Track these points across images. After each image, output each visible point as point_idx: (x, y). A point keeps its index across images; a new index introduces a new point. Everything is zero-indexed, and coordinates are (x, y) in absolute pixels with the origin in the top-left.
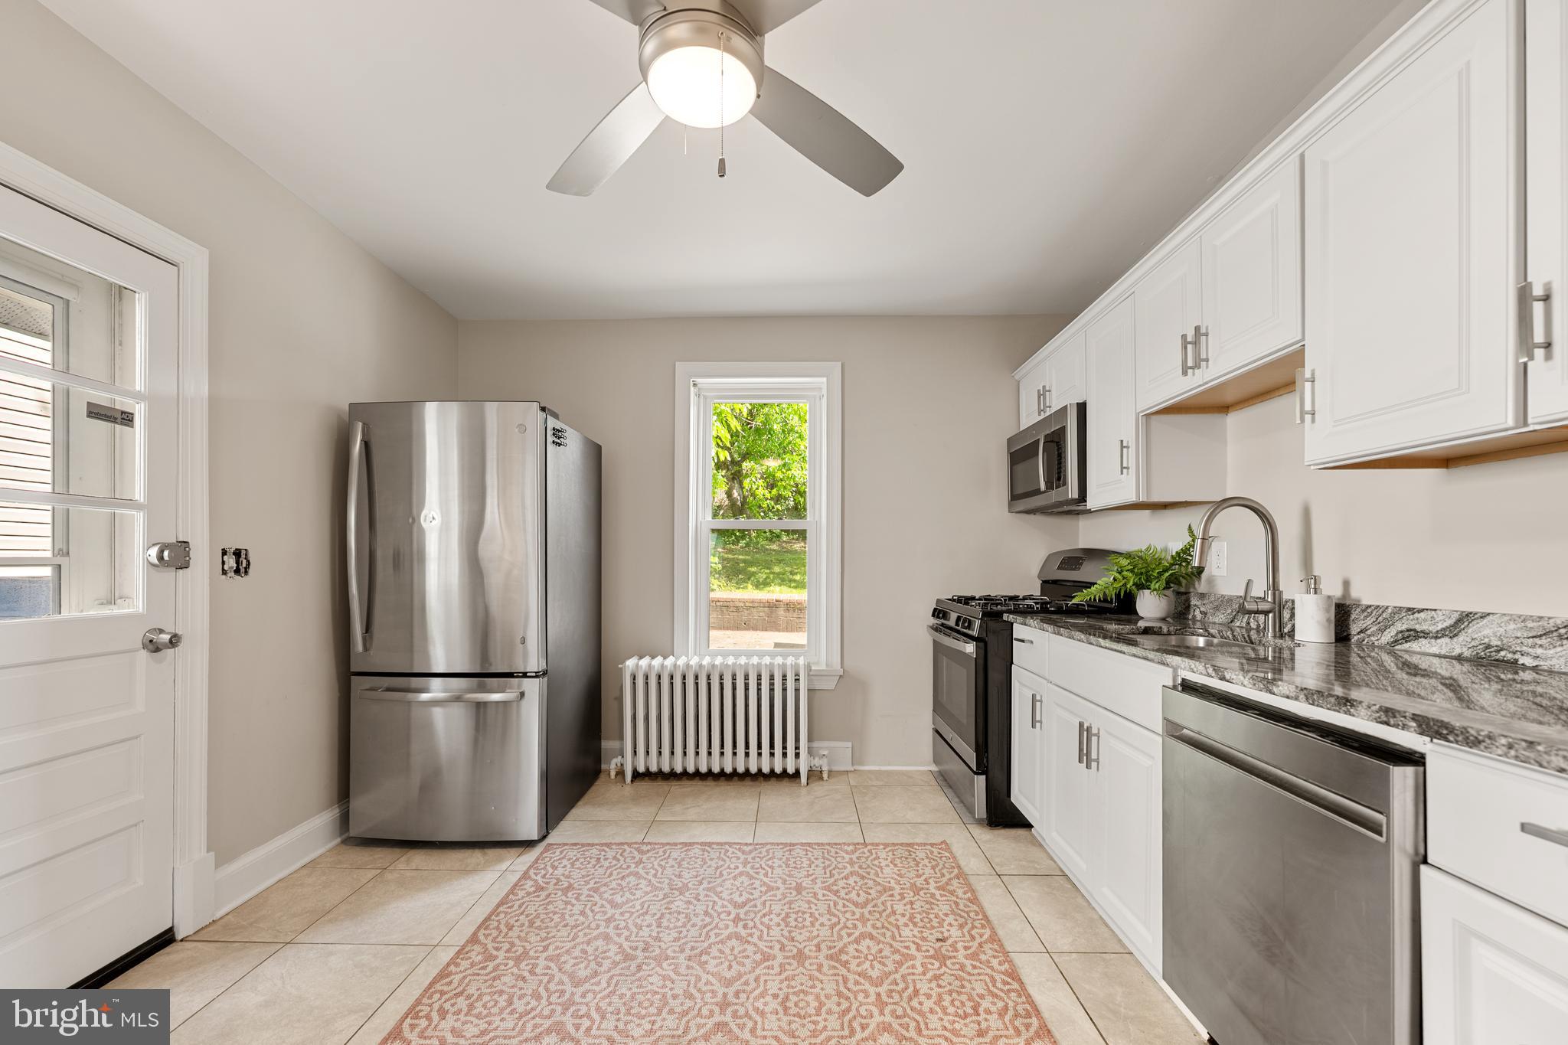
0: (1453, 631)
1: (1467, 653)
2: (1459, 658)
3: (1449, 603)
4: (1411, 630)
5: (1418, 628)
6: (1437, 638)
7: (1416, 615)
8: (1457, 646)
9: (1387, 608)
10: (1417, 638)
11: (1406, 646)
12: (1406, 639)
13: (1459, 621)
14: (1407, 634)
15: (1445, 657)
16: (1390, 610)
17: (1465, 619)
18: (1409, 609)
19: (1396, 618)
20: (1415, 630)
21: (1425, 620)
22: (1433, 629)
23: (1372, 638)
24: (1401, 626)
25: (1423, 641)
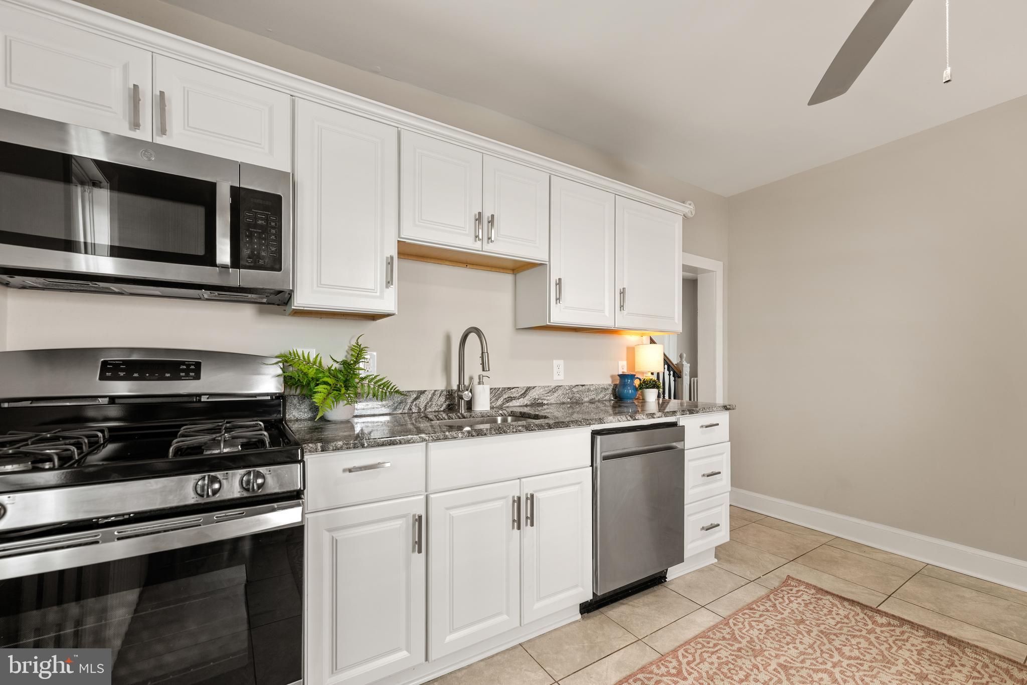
0: (524, 395)
1: (529, 403)
2: (526, 406)
3: (523, 384)
4: (509, 397)
5: (512, 396)
6: (519, 399)
7: (511, 390)
8: (525, 401)
9: (499, 388)
10: (511, 400)
11: (507, 405)
12: (507, 402)
13: (526, 391)
14: (508, 399)
15: (522, 406)
16: (501, 390)
17: (528, 389)
18: (509, 388)
19: (503, 393)
20: (511, 397)
21: (515, 392)
22: (517, 395)
23: (493, 404)
24: (505, 396)
25: (514, 401)
